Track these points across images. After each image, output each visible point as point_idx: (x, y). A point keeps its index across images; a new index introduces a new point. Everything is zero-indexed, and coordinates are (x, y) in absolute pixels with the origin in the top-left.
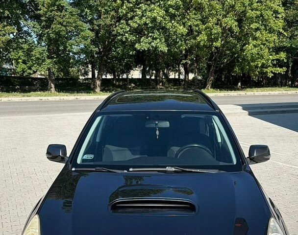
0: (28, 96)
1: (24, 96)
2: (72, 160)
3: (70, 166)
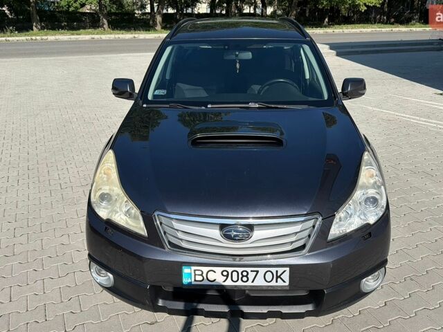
0: (77, 34)
1: (73, 34)
2: (142, 96)
3: (141, 102)
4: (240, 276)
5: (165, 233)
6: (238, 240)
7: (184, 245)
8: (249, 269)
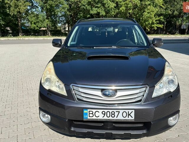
4: (111, 114)
5: (75, 94)
6: (110, 96)
7: (84, 99)
8: (115, 111)
